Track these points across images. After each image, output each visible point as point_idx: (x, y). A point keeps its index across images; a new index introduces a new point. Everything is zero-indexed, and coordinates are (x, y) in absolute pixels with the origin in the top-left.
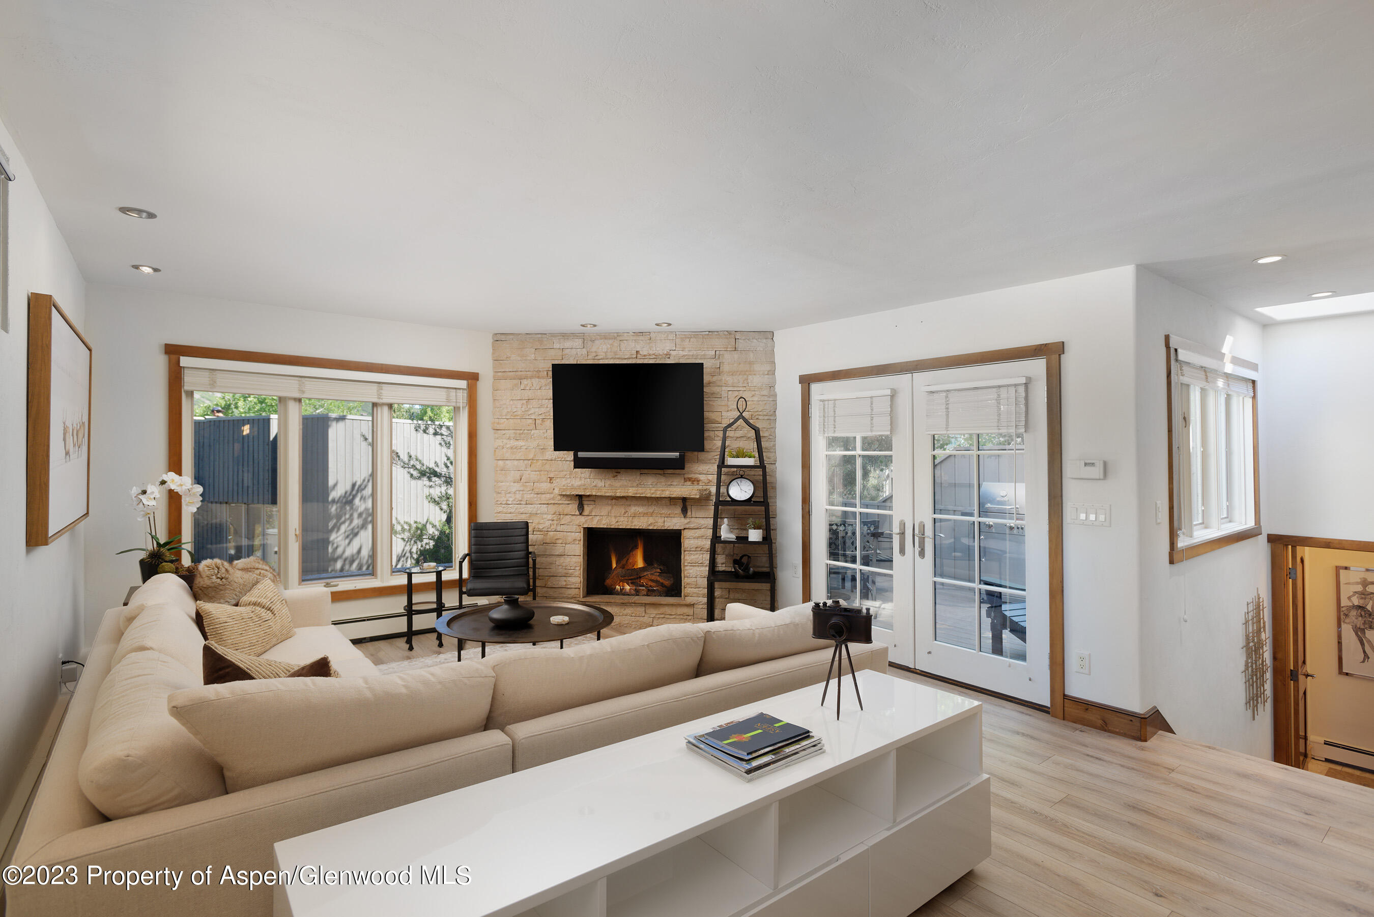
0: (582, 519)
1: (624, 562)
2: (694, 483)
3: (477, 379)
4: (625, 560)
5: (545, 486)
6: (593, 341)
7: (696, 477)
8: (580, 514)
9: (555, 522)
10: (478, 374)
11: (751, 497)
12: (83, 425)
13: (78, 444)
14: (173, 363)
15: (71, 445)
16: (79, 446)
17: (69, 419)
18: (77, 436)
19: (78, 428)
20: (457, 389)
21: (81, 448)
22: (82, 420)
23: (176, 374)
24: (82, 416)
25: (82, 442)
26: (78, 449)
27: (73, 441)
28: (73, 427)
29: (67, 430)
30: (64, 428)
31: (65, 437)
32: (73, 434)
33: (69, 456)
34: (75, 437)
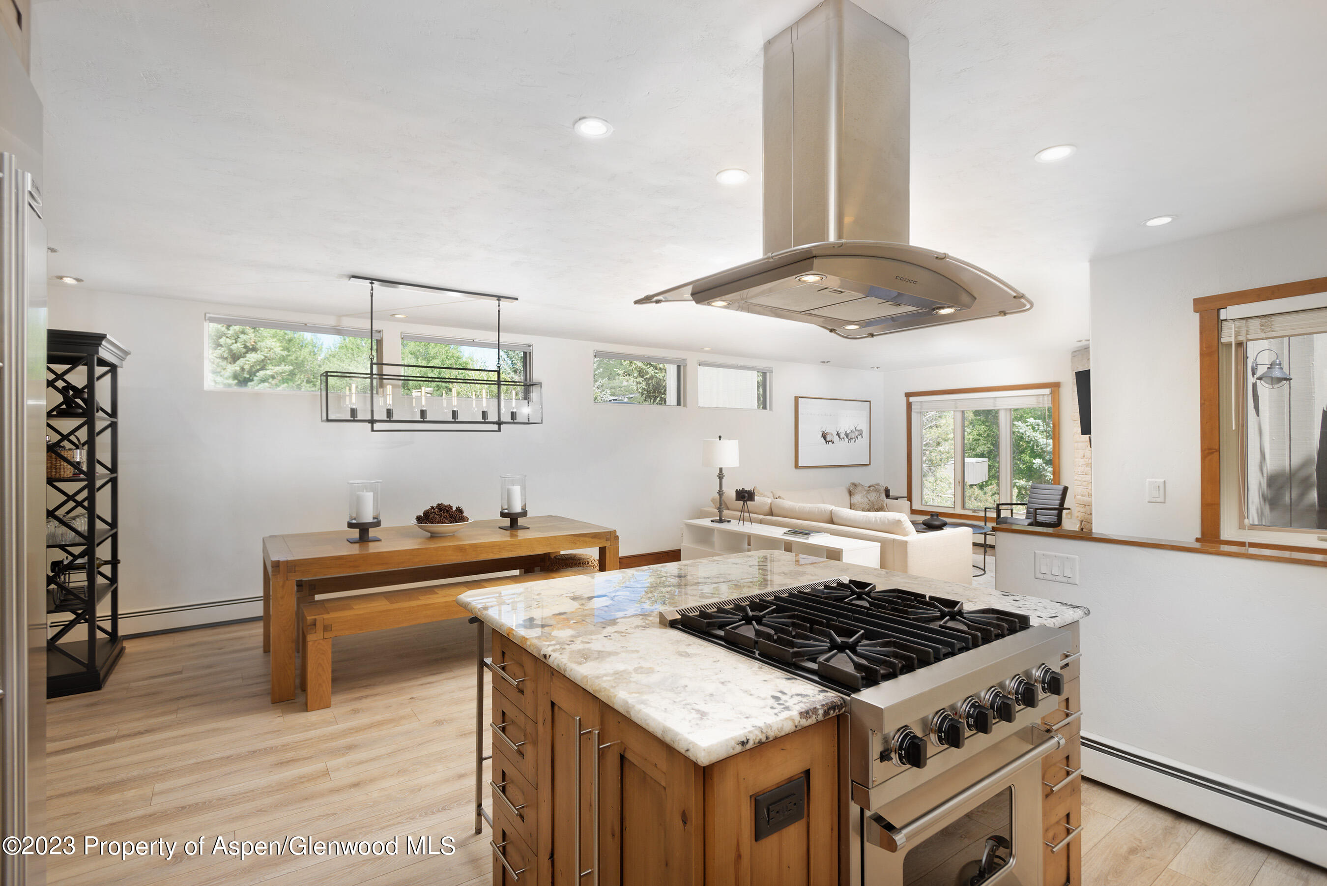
3: (1060, 387)
10: (1060, 382)
12: (858, 430)
13: (849, 438)
14: (908, 401)
15: (836, 439)
16: (851, 439)
17: (831, 430)
18: (847, 435)
19: (848, 432)
20: (1043, 395)
21: (856, 439)
22: (857, 429)
23: (909, 406)
24: (856, 428)
25: (857, 437)
26: (849, 440)
27: (839, 437)
28: (839, 432)
29: (827, 434)
30: (823, 433)
31: (824, 436)
32: (838, 434)
33: (833, 442)
34: (842, 435)
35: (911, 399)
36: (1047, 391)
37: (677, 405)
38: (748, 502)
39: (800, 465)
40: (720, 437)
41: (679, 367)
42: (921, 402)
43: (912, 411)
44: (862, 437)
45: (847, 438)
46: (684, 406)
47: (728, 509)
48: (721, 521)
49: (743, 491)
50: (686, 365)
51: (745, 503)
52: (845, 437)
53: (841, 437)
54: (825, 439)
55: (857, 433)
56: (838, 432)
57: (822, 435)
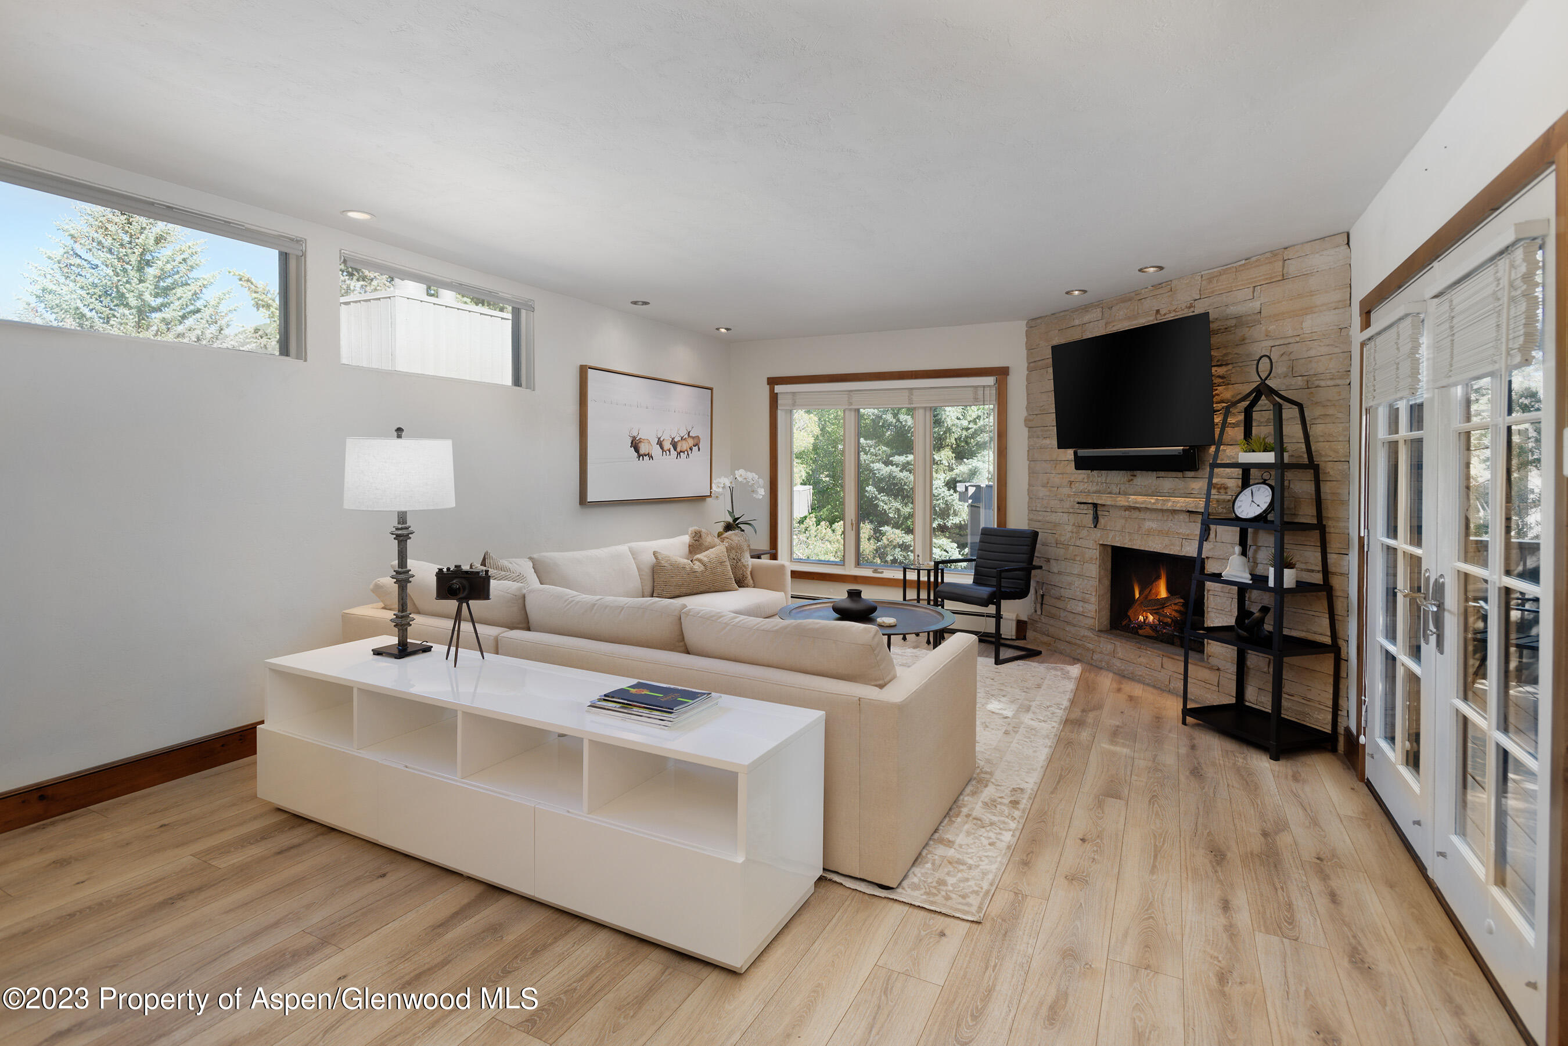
0: (1097, 534)
1: (1146, 592)
2: (1221, 491)
3: (1008, 374)
4: (1148, 590)
5: (1066, 491)
6: (1110, 308)
7: (1223, 482)
8: (1095, 527)
9: (1075, 535)
10: (1008, 367)
11: (1266, 512)
12: (693, 438)
13: (679, 450)
14: (772, 390)
15: (656, 451)
16: (681, 452)
17: (648, 434)
18: (674, 445)
19: (676, 440)
20: (984, 387)
21: (690, 453)
22: (691, 435)
23: (774, 399)
24: (689, 433)
25: (691, 449)
26: (679, 454)
27: (662, 447)
28: (662, 439)
29: (640, 440)
30: (634, 439)
31: (635, 445)
32: (660, 443)
33: (651, 457)
34: (667, 445)
35: (778, 389)
36: (990, 381)
37: (281, 354)
38: (471, 602)
39: (590, 498)
40: (399, 430)
41: (284, 258)
42: (794, 393)
43: (779, 408)
44: (699, 450)
45: (675, 449)
46: (298, 357)
47: (419, 613)
48: (403, 651)
49: (458, 573)
50: (304, 254)
51: (465, 605)
52: (672, 449)
53: (665, 448)
54: (637, 450)
55: (691, 442)
56: (659, 439)
57: (632, 443)
